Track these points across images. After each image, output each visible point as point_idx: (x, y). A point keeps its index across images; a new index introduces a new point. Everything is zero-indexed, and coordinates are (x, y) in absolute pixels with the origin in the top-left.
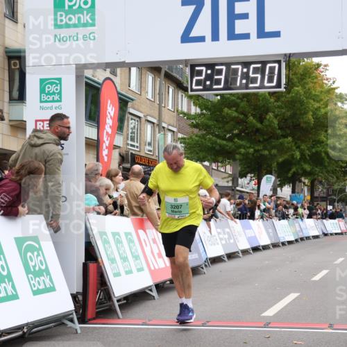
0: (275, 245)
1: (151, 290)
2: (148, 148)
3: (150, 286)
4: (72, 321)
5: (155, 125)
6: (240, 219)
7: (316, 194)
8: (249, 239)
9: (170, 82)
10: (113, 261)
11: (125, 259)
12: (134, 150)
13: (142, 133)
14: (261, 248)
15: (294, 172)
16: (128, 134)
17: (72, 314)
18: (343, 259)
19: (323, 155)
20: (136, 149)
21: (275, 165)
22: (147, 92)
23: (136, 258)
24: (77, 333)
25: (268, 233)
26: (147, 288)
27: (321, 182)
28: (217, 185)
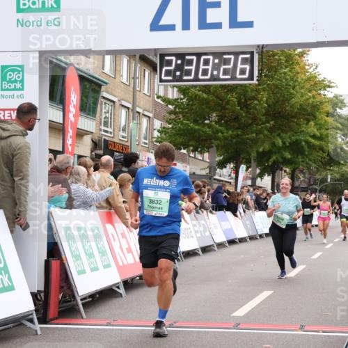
0: (252, 238)
1: (118, 287)
2: (122, 133)
3: (118, 283)
4: (31, 321)
5: (130, 110)
6: (216, 211)
7: (297, 184)
8: (225, 232)
9: (146, 65)
10: (77, 257)
11: (90, 255)
12: (108, 136)
13: (116, 118)
14: (237, 241)
15: (274, 161)
16: (101, 119)
17: (32, 314)
18: (321, 253)
20: (109, 135)
21: (254, 154)
22: (122, 76)
23: (103, 253)
24: (37, 334)
25: (245, 225)
26: (114, 285)
27: (302, 171)
28: (194, 173)
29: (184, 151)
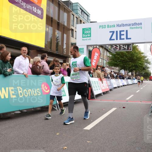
0: (128, 85)
5: (102, 59)
8: (122, 84)
11: (96, 87)
23: (99, 87)
25: (126, 82)
29: (113, 67)
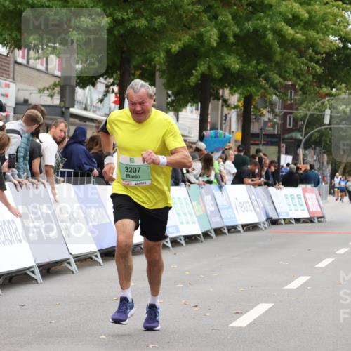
7: (255, 128)
8: (95, 231)
15: (203, 75)
19: (270, 36)
21: (160, 58)
28: (26, 101)
